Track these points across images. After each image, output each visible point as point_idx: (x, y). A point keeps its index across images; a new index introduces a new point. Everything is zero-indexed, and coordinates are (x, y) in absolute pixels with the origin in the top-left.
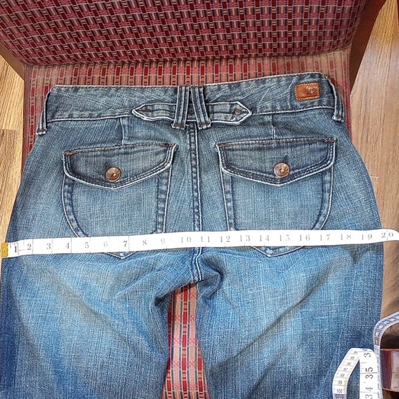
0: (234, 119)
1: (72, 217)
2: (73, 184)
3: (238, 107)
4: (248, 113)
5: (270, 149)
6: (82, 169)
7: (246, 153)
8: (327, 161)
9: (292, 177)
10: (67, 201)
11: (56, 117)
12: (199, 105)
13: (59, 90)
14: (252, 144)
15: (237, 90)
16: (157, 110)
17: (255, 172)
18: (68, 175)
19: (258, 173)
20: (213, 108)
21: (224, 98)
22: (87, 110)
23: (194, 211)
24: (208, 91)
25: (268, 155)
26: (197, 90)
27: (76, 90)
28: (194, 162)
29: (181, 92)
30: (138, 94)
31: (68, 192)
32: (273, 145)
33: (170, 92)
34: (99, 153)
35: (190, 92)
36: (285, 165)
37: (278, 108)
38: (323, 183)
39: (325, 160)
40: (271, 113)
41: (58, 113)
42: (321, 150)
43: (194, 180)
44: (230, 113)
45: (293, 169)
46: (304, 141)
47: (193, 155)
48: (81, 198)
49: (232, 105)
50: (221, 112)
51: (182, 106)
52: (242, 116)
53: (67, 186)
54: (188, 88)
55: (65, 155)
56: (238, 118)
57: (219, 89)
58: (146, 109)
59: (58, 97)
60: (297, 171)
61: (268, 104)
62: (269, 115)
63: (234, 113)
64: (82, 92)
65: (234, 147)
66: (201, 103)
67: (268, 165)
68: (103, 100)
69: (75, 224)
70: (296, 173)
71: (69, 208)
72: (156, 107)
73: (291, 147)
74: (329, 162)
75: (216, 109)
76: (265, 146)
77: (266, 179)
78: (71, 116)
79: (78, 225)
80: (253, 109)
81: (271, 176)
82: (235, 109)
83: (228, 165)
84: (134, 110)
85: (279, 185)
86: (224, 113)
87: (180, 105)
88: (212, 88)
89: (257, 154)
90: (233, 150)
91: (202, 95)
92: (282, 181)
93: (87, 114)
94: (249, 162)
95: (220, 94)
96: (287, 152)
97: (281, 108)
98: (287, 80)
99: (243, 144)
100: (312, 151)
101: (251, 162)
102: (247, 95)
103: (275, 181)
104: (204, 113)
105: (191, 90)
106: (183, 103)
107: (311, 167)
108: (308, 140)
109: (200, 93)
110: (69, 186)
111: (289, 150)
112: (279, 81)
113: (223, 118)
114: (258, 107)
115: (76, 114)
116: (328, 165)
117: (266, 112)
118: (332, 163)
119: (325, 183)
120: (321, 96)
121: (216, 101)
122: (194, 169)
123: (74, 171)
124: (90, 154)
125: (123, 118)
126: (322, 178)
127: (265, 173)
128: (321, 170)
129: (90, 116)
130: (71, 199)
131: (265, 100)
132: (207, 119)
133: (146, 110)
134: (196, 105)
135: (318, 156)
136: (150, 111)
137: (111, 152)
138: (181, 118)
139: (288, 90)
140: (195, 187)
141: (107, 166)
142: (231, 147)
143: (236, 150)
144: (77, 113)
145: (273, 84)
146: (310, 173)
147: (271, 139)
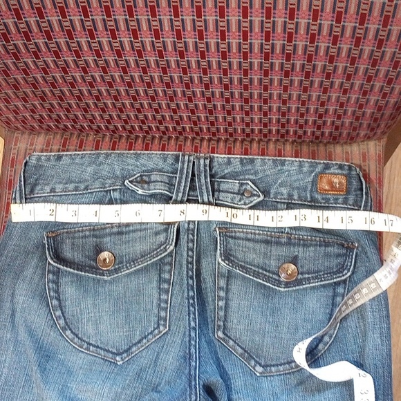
0: (242, 202)
1: (59, 313)
2: (57, 273)
3: (248, 187)
4: (259, 196)
5: (278, 243)
6: (68, 254)
7: (251, 245)
8: (344, 270)
9: (299, 282)
10: (52, 294)
11: (36, 192)
12: (203, 181)
13: (39, 159)
14: (259, 234)
15: (250, 167)
16: (154, 182)
17: (257, 270)
18: (52, 262)
19: (261, 271)
20: (219, 185)
21: (234, 176)
22: (71, 182)
23: (189, 302)
24: (215, 164)
25: (276, 251)
26: (202, 161)
27: (59, 158)
28: (190, 245)
29: (183, 162)
30: (131, 161)
31: (53, 282)
32: (283, 240)
33: (170, 161)
34: (87, 233)
35: (194, 162)
36: (293, 266)
37: (296, 197)
38: (335, 295)
39: (341, 269)
40: (286, 201)
41: (39, 188)
42: (338, 255)
43: (189, 265)
44: (237, 194)
45: (302, 274)
46: (320, 241)
47: (191, 236)
48: (69, 290)
49: (242, 185)
50: (228, 192)
51: (183, 181)
52: (252, 199)
53: (51, 276)
54: (192, 158)
55: (47, 237)
56: (247, 202)
57: (229, 163)
58: (142, 179)
59: (38, 167)
60: (307, 276)
61: (284, 191)
62: (284, 203)
63: (243, 194)
64: (65, 160)
65: (238, 234)
66: (206, 178)
67: (273, 263)
68: (90, 169)
69: (62, 322)
70: (305, 278)
71: (55, 302)
72: (153, 178)
73: (304, 245)
74: (346, 271)
75: (223, 187)
76: (273, 239)
77: (268, 279)
78: (53, 190)
79: (66, 323)
80: (266, 193)
81: (275, 277)
82: (245, 189)
83: (227, 256)
84: (127, 181)
85: (282, 290)
86: (231, 193)
87: (181, 178)
88: (220, 160)
89: (261, 248)
90: (235, 238)
91: (208, 168)
92: (287, 285)
93: (71, 186)
94: (252, 256)
95: (229, 170)
96: (299, 251)
97: (299, 197)
98: (310, 167)
99: (247, 233)
100: (327, 255)
101: (254, 256)
102: (261, 175)
103: (279, 283)
104: (208, 192)
105: (196, 161)
106: (184, 176)
107: (323, 275)
108: (324, 241)
109: (205, 166)
110: (54, 274)
111: (301, 249)
112: (301, 166)
113: (229, 200)
114: (272, 192)
115: (59, 187)
116: (343, 276)
117: (281, 199)
118: (349, 274)
119: (336, 296)
120: (348, 192)
121: (223, 177)
122: (190, 253)
123: (59, 258)
124: (76, 235)
125: (113, 190)
126: (334, 289)
127: (269, 271)
128: (335, 280)
129: (76, 189)
130: (57, 292)
131: (281, 185)
132: (211, 199)
133: (141, 182)
134: (200, 181)
135: (334, 262)
136: (146, 182)
137: (102, 233)
138: (180, 195)
139: (310, 179)
140: (190, 273)
141: (99, 250)
142: (233, 234)
143: (239, 238)
144: (61, 186)
145: (294, 168)
146: (321, 281)
147: (282, 232)
